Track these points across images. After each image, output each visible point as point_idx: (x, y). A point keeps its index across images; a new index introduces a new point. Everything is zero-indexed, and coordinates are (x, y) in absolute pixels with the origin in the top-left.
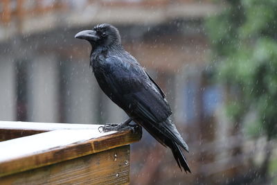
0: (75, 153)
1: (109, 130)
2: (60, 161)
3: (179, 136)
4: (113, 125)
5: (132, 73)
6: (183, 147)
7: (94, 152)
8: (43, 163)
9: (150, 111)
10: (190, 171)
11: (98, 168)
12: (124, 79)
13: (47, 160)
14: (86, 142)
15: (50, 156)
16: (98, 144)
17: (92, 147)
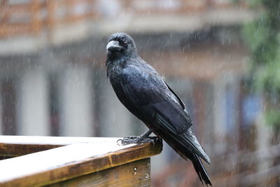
0: (92, 168)
1: (128, 143)
2: (76, 176)
3: (200, 148)
4: (132, 138)
5: (151, 84)
6: (204, 159)
7: (112, 166)
8: (58, 178)
9: (169, 122)
10: (211, 185)
11: (117, 182)
12: (142, 90)
13: (62, 175)
14: (103, 156)
15: (66, 171)
16: (115, 158)
17: (109, 161)
